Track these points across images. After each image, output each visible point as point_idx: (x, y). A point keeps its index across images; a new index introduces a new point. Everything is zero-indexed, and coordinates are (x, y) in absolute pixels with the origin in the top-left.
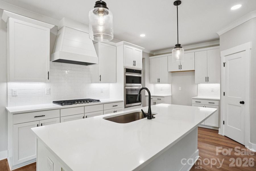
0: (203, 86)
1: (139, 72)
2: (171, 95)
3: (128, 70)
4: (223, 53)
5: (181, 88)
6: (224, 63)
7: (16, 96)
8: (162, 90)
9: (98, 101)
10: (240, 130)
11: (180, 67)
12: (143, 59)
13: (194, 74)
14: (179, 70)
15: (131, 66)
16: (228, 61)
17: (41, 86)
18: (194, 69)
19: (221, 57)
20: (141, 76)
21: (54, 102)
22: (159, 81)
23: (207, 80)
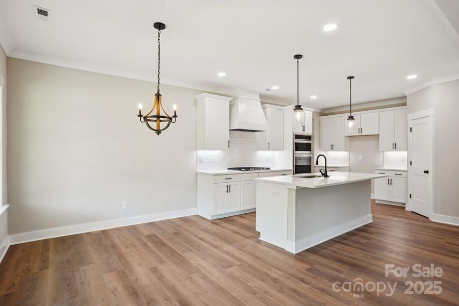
0: (391, 154)
1: (309, 138)
2: (348, 165)
3: (297, 137)
4: (410, 116)
5: (361, 156)
6: (411, 129)
7: (202, 162)
8: (336, 159)
9: (268, 168)
10: (425, 202)
11: (360, 130)
12: (313, 119)
13: (378, 139)
14: (359, 134)
15: (300, 132)
16: (415, 126)
17: (217, 154)
18: (378, 134)
19: (407, 121)
20: (311, 142)
21: (228, 169)
22: (332, 148)
23: (395, 147)
